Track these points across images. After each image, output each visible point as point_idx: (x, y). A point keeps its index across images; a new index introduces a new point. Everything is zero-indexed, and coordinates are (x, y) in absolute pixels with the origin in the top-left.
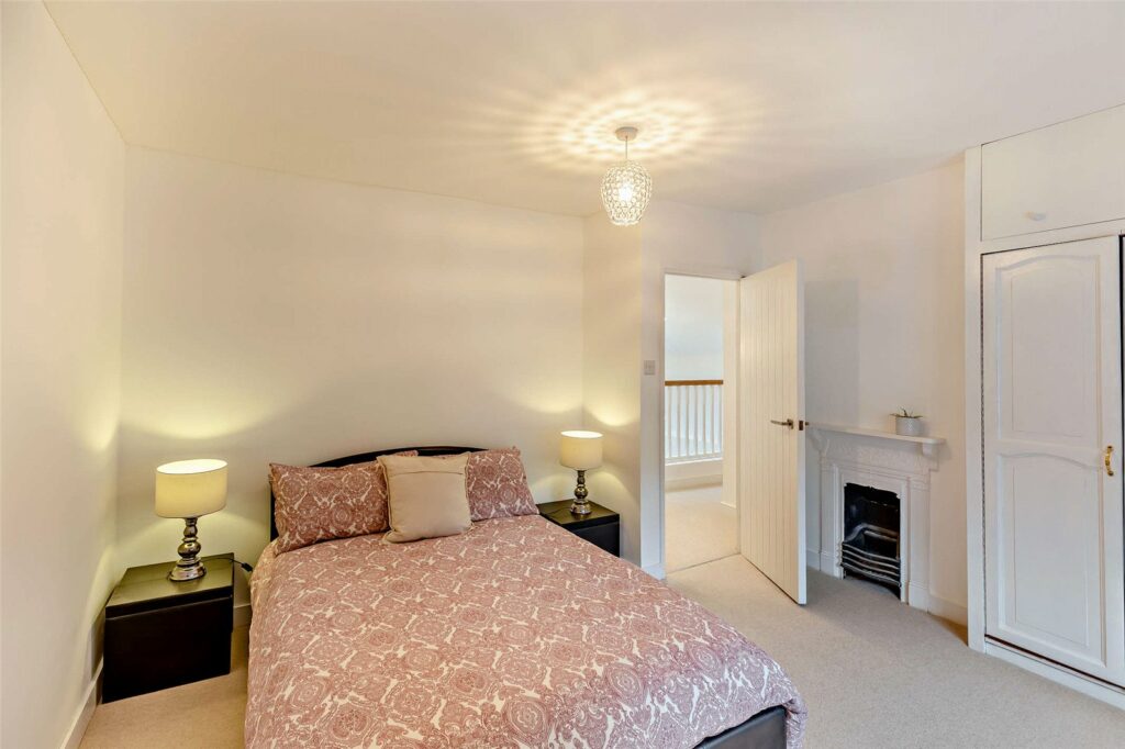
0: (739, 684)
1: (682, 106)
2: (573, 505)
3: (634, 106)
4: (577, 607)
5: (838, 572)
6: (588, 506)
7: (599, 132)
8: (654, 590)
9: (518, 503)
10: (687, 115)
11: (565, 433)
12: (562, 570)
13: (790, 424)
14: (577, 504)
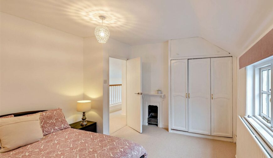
0: (135, 154)
1: (118, 15)
2: (81, 123)
3: (106, 11)
4: (92, 150)
5: (147, 124)
6: (86, 122)
7: (94, 15)
8: (112, 139)
9: (63, 126)
10: (119, 18)
11: (78, 102)
12: (83, 142)
13: (139, 94)
14: (82, 122)
